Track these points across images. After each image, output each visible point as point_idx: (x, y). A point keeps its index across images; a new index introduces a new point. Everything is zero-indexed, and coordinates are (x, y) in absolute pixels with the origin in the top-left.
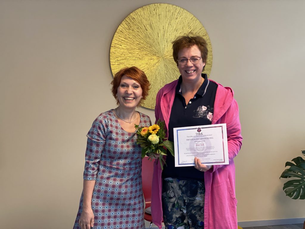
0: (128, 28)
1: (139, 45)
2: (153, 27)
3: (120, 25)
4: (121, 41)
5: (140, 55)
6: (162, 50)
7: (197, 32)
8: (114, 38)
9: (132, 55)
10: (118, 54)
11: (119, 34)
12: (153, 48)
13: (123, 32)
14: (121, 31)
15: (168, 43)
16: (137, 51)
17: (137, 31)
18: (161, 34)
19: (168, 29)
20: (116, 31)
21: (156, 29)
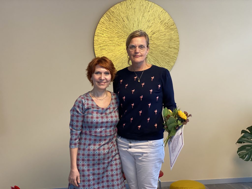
0: (108, 20)
1: (118, 34)
2: (129, 19)
3: (102, 17)
4: (103, 31)
5: (118, 42)
7: (166, 23)
8: (97, 29)
9: (112, 42)
10: (100, 41)
11: (101, 25)
13: (104, 24)
14: (103, 23)
16: (116, 39)
17: (116, 22)
18: (136, 25)
19: (142, 20)
20: (98, 23)
21: (132, 21)
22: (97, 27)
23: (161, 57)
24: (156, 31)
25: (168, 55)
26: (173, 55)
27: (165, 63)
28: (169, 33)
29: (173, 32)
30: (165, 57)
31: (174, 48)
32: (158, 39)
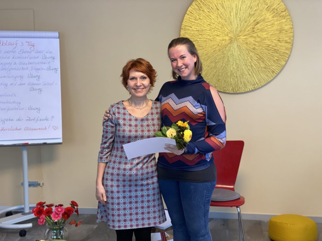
0: (198, 9)
1: (210, 26)
2: (225, 6)
3: (190, 6)
4: (191, 23)
5: (210, 37)
6: (234, 30)
7: (274, 9)
8: (184, 20)
9: (202, 36)
11: (189, 16)
12: (225, 28)
13: (193, 14)
14: (191, 13)
15: (241, 22)
17: (208, 12)
18: (234, 13)
19: (242, 7)
20: (186, 13)
21: (228, 8)
22: (185, 19)
23: (268, 54)
24: (261, 20)
25: (276, 51)
26: (284, 51)
27: (272, 62)
28: (279, 22)
29: (284, 21)
30: (273, 54)
31: (286, 42)
32: (263, 31)
